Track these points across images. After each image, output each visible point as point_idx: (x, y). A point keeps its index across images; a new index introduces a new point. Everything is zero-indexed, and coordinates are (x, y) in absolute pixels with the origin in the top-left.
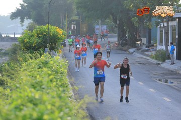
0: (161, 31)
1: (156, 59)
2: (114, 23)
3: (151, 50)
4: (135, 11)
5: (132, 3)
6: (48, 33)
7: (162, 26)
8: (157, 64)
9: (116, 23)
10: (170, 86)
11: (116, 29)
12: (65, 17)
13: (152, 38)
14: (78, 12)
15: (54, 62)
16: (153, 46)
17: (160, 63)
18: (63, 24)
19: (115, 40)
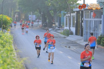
0: (67, 19)
1: (64, 34)
2: (40, 13)
3: (61, 29)
4: (51, 7)
5: (50, 2)
6: (2, 19)
7: (67, 15)
8: (64, 37)
9: (41, 14)
10: (71, 50)
11: (41, 17)
12: (12, 10)
13: (61, 22)
14: (19, 7)
15: (5, 36)
16: (62, 27)
17: (66, 36)
18: (10, 14)
19: (40, 23)
